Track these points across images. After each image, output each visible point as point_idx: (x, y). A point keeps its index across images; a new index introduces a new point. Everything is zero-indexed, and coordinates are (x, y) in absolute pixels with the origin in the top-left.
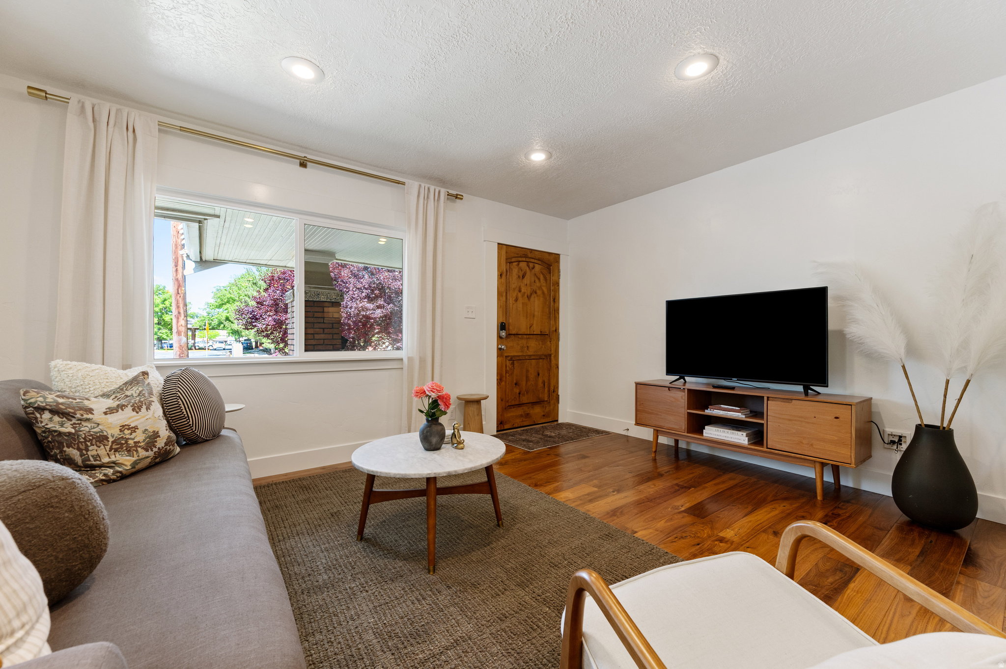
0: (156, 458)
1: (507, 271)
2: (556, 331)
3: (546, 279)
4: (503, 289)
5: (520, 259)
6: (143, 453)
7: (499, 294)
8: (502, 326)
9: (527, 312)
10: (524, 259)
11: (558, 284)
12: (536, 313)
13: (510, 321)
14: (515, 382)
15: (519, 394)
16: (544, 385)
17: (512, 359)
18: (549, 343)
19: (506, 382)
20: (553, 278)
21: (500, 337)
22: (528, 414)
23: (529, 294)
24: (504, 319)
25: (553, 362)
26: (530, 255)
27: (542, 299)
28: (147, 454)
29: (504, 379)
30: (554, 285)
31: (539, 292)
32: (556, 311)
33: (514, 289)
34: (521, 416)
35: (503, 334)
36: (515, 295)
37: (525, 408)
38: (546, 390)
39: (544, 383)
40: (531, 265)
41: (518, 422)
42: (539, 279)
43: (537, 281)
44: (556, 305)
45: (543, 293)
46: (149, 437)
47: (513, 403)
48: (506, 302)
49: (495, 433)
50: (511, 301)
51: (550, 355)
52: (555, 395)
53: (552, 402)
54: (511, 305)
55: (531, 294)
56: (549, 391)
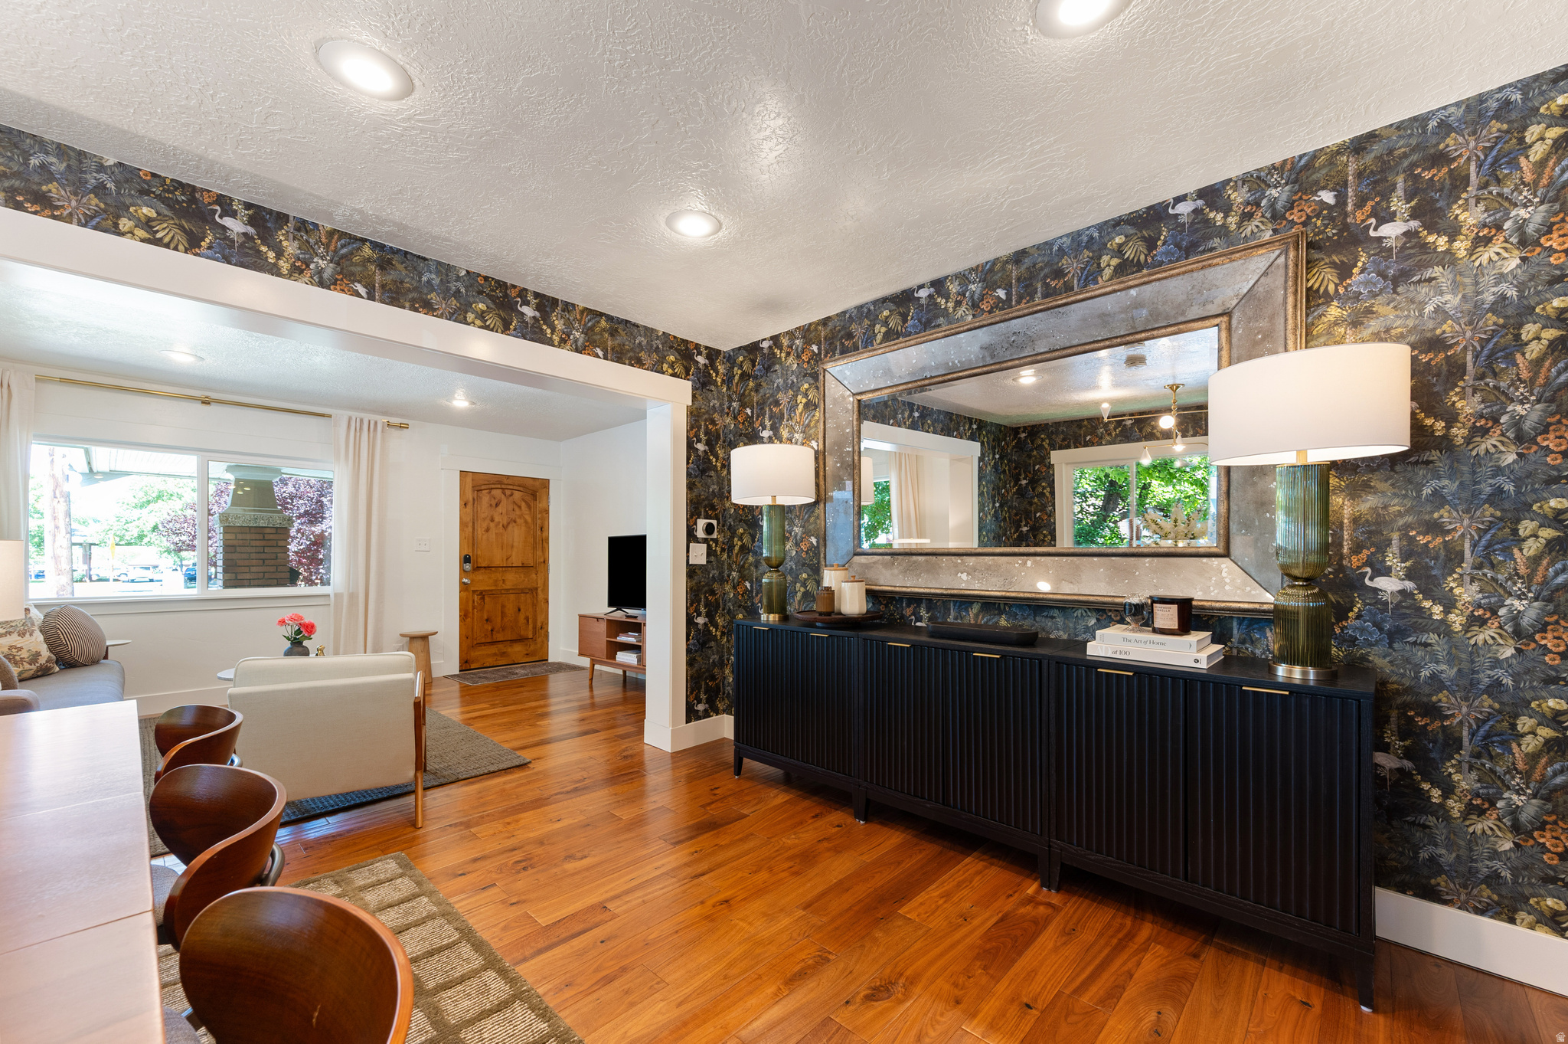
0: (38, 671)
1: (474, 499)
2: (545, 562)
3: (529, 507)
4: (469, 519)
5: (493, 486)
6: (27, 666)
7: (463, 525)
8: (466, 559)
9: (503, 543)
10: (499, 486)
11: (547, 511)
12: (515, 544)
13: (479, 553)
14: (486, 617)
15: (492, 630)
16: (528, 621)
17: (482, 595)
18: (534, 576)
19: (473, 618)
20: (540, 505)
21: (463, 572)
22: (504, 653)
23: (505, 523)
24: (471, 550)
25: (541, 596)
26: (506, 481)
27: (523, 528)
28: (31, 667)
29: (471, 615)
30: (540, 512)
31: (518, 520)
32: (545, 541)
33: (484, 519)
34: (495, 654)
35: (468, 567)
36: (485, 525)
37: (500, 646)
38: (531, 626)
39: (527, 619)
40: (508, 492)
41: (490, 661)
42: (520, 507)
43: (516, 508)
44: (544, 535)
45: (526, 522)
46: (33, 655)
47: (483, 640)
48: (473, 532)
49: (458, 673)
50: (480, 531)
51: (537, 589)
52: (543, 631)
53: (539, 640)
54: (480, 536)
55: (508, 524)
56: (535, 628)
